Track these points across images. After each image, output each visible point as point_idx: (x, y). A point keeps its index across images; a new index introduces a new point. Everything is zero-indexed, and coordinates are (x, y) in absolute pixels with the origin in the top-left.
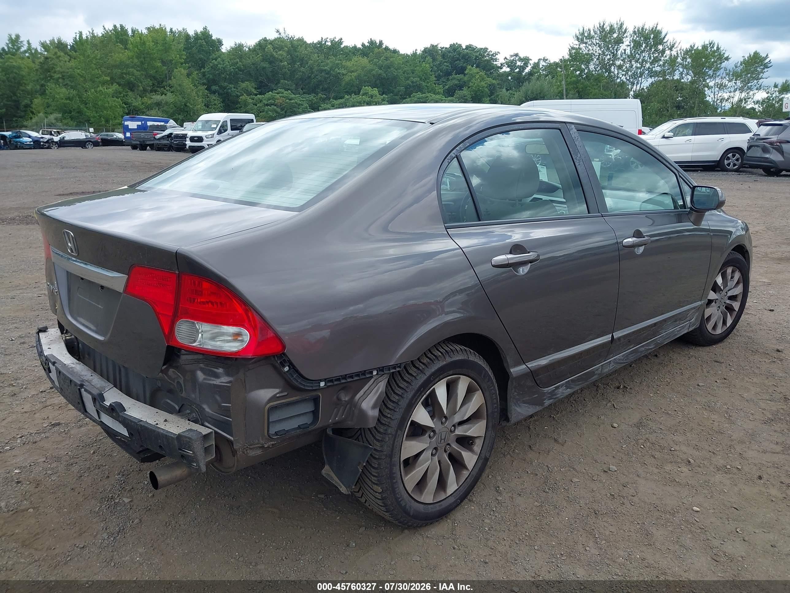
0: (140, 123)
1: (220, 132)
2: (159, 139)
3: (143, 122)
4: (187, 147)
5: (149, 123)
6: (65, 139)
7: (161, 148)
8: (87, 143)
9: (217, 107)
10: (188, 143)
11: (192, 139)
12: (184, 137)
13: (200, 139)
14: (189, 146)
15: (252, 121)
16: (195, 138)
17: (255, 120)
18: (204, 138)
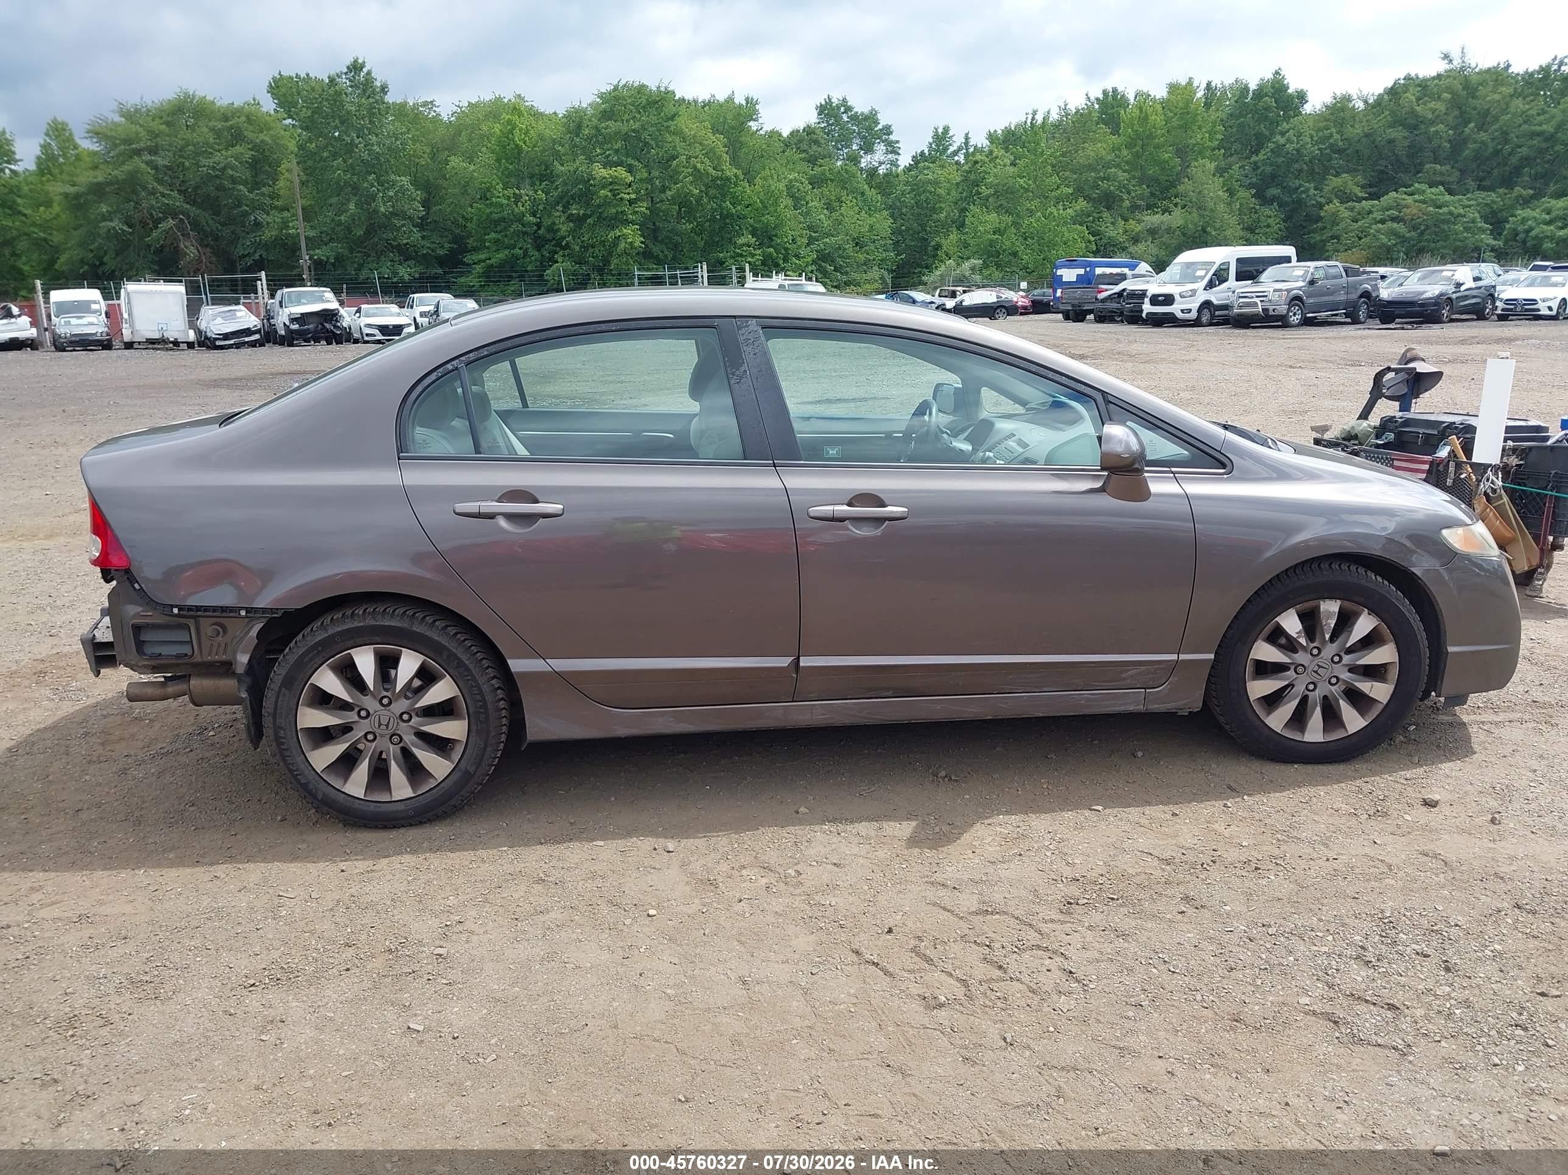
0: (1081, 271)
1: (1210, 285)
2: (1103, 301)
3: (1088, 269)
4: (1144, 315)
5: (1099, 271)
6: (964, 304)
7: (1105, 317)
8: (998, 311)
9: (1272, 230)
10: (1147, 308)
11: (1155, 300)
12: (1142, 294)
13: (1169, 300)
14: (1147, 314)
15: (1288, 260)
16: (1160, 298)
17: (1294, 258)
18: (1177, 297)
